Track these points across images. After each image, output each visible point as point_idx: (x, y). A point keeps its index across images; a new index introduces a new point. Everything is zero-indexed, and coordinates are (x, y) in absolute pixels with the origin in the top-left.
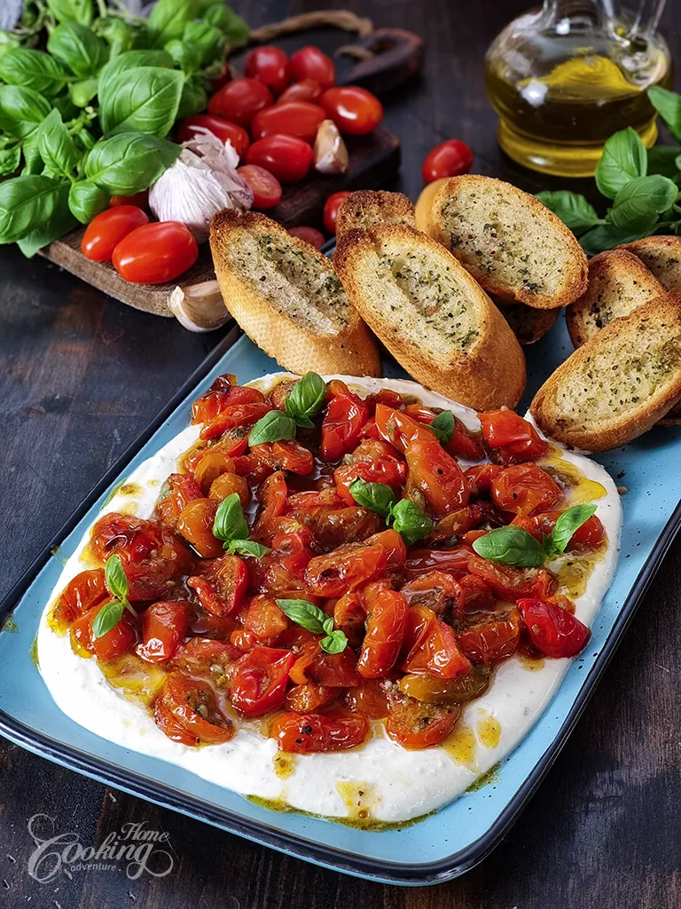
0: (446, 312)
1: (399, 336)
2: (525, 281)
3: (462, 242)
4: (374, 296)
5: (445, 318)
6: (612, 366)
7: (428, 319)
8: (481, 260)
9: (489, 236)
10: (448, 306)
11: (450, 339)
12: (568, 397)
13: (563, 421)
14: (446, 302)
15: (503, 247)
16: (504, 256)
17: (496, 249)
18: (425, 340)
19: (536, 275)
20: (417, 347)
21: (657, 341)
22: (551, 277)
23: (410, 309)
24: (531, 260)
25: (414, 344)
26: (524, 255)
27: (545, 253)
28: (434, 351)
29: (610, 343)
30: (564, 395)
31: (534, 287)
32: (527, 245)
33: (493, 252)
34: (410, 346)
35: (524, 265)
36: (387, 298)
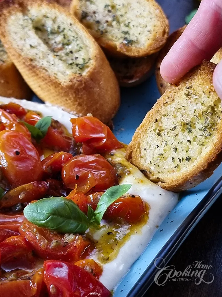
0: (68, 51)
1: (34, 64)
2: (125, 39)
4: (18, 39)
5: (67, 54)
7: (56, 54)
9: (106, 12)
10: (70, 47)
14: (68, 44)
15: (115, 18)
16: (114, 23)
17: (110, 19)
18: (52, 67)
19: (134, 34)
20: (47, 71)
22: (143, 35)
23: (43, 47)
24: (131, 25)
25: (44, 69)
26: (127, 23)
27: (141, 20)
28: (58, 74)
31: (131, 42)
32: (130, 16)
33: (108, 21)
34: (41, 70)
35: (126, 29)
36: (27, 41)
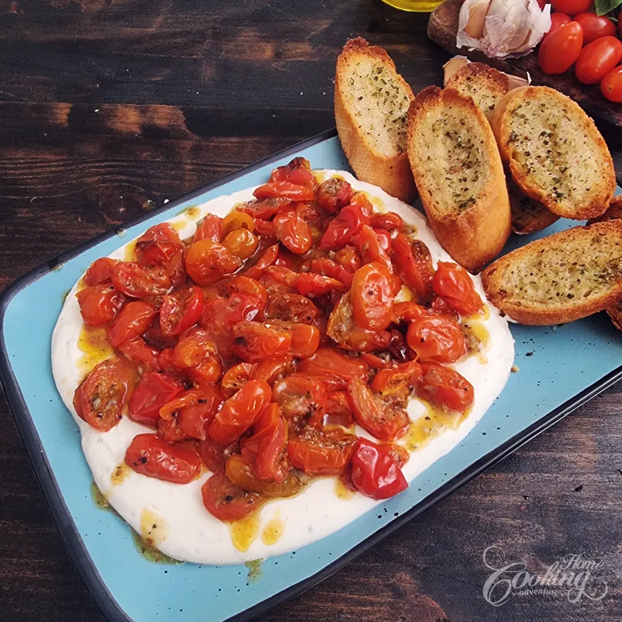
0: (463, 176)
2: (555, 189)
3: (518, 140)
5: (460, 181)
6: (560, 262)
7: (449, 176)
8: (527, 160)
9: (542, 142)
11: (455, 198)
12: (515, 275)
13: (505, 292)
16: (547, 162)
19: (566, 186)
21: (604, 257)
22: (579, 192)
24: (568, 173)
26: (564, 166)
27: (581, 170)
28: (440, 203)
29: (565, 244)
30: (512, 272)
31: (560, 196)
32: (569, 159)
33: (539, 157)
35: (559, 175)
